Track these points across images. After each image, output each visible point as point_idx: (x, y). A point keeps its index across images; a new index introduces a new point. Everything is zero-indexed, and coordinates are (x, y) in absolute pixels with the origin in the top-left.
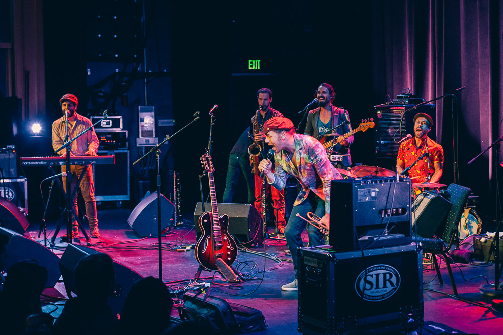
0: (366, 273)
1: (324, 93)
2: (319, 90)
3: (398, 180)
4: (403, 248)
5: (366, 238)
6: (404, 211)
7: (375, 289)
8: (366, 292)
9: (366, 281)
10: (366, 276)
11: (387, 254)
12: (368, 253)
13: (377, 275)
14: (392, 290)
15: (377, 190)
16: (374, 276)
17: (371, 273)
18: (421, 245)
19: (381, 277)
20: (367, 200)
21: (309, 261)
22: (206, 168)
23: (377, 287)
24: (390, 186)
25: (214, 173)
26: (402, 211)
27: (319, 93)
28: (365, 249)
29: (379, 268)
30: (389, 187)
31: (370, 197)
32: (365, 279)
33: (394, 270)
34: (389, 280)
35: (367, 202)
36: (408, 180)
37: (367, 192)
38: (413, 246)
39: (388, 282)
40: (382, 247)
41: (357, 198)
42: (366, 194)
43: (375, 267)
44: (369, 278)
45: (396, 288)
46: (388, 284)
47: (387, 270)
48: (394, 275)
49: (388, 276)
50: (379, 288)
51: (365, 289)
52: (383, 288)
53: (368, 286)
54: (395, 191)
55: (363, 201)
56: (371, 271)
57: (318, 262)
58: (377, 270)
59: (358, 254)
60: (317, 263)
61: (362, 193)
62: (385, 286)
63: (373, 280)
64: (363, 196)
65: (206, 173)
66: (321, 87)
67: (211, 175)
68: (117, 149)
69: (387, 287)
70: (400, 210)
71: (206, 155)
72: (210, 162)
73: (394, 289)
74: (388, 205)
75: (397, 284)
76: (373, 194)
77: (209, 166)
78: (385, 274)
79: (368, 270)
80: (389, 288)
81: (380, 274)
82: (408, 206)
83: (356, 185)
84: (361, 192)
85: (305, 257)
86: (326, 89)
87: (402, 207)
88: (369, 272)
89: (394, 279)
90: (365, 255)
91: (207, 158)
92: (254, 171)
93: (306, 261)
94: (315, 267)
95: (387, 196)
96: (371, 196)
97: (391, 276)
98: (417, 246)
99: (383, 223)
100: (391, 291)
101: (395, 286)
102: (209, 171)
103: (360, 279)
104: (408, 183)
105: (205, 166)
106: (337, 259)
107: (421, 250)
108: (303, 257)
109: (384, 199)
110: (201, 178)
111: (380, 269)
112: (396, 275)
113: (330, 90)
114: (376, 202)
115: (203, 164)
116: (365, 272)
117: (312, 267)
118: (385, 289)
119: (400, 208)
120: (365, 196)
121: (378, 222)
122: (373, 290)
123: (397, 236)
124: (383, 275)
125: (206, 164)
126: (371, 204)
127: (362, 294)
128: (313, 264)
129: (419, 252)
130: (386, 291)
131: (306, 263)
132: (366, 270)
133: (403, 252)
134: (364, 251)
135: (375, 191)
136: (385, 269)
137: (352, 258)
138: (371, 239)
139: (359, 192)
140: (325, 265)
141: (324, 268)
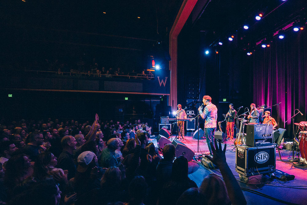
4: (270, 147)
5: (258, 143)
8: (258, 160)
9: (258, 157)
10: (258, 155)
12: (259, 148)
13: (262, 155)
19: (263, 156)
20: (258, 131)
23: (262, 159)
24: (266, 127)
32: (258, 156)
33: (267, 153)
37: (259, 128)
40: (263, 146)
41: (256, 130)
43: (261, 152)
44: (259, 156)
49: (265, 156)
51: (257, 159)
53: (259, 158)
54: (268, 129)
56: (260, 154)
59: (256, 148)
60: (242, 150)
62: (264, 159)
63: (260, 157)
74: (265, 133)
75: (268, 158)
76: (261, 129)
78: (264, 155)
80: (265, 159)
82: (272, 133)
83: (255, 126)
84: (257, 129)
94: (241, 152)
97: (266, 156)
99: (264, 138)
103: (256, 156)
106: (249, 150)
107: (275, 147)
109: (264, 131)
112: (268, 155)
114: (262, 132)
121: (262, 138)
122: (260, 160)
123: (268, 143)
126: (260, 132)
127: (257, 161)
132: (258, 153)
136: (264, 153)
137: (254, 149)
138: (260, 144)
140: (245, 151)
141: (245, 152)
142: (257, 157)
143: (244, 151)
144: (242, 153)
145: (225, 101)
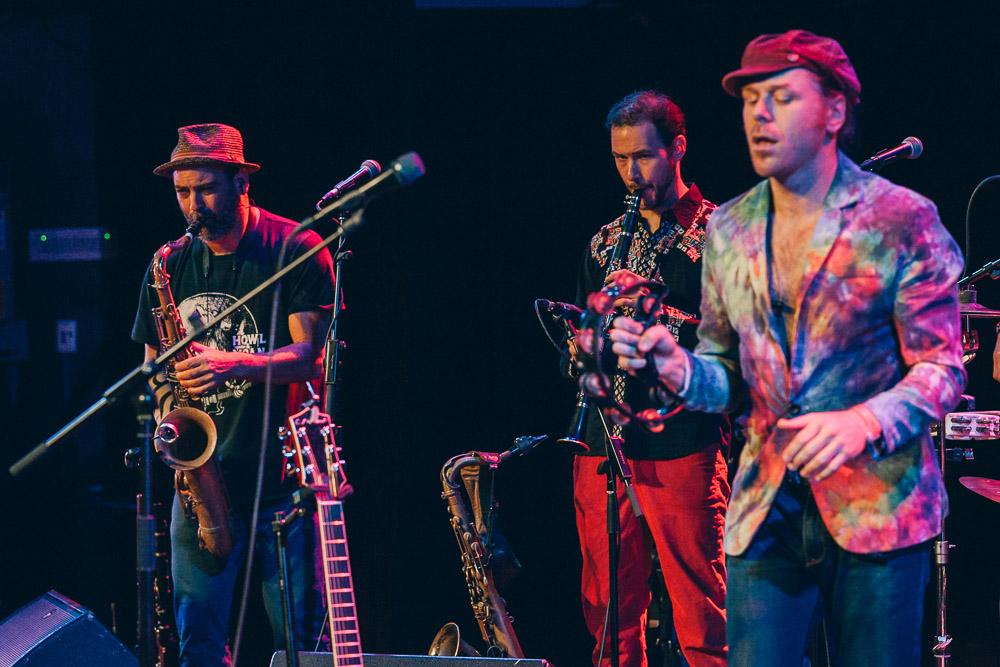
22: (310, 478)
25: (348, 501)
65: (310, 503)
67: (333, 514)
71: (308, 415)
72: (329, 449)
77: (322, 468)
91: (314, 430)
102: (324, 492)
105: (304, 471)
110: (284, 528)
115: (294, 460)
125: (307, 462)
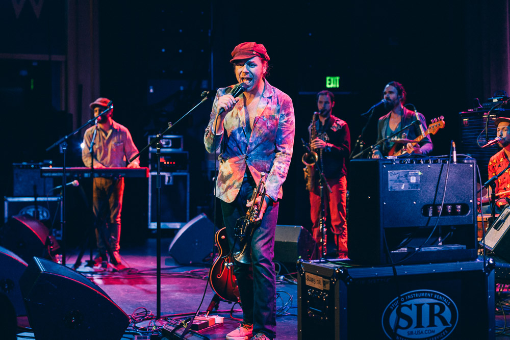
0: (400, 302)
1: (391, 92)
2: (385, 90)
3: (455, 160)
4: (462, 266)
6: (465, 208)
7: (416, 328)
8: (400, 332)
9: (400, 315)
10: (400, 306)
11: (435, 274)
12: (405, 270)
13: (419, 306)
14: (444, 331)
15: (420, 173)
16: (414, 308)
17: (408, 303)
18: (491, 262)
19: (426, 310)
20: (403, 187)
21: (312, 280)
23: (419, 325)
24: (442, 169)
26: (461, 209)
27: (385, 93)
28: (400, 264)
29: (423, 294)
30: (439, 169)
31: (407, 184)
32: (399, 312)
33: (447, 299)
34: (438, 315)
35: (403, 191)
36: (471, 161)
37: (403, 175)
38: (479, 263)
39: (436, 319)
40: (427, 263)
41: (387, 184)
42: (401, 179)
43: (415, 293)
44: (405, 310)
45: (450, 329)
46: (437, 320)
47: (436, 299)
48: (447, 307)
49: (437, 309)
50: (423, 327)
51: (397, 326)
52: (428, 327)
53: (403, 323)
54: (450, 176)
55: (397, 189)
56: (409, 299)
57: (324, 281)
58: (418, 298)
59: (387, 271)
60: (322, 283)
61: (395, 177)
62: (432, 324)
63: (413, 314)
64: (396, 181)
66: (388, 86)
68: (175, 171)
69: (436, 326)
70: (459, 207)
73: (446, 329)
74: (438, 198)
75: (453, 321)
76: (413, 180)
78: (432, 306)
79: (404, 297)
80: (439, 327)
81: (423, 304)
82: (471, 201)
83: (384, 164)
84: (392, 175)
85: (307, 274)
86: (393, 89)
87: (461, 201)
88: (405, 300)
89: (447, 314)
90: (399, 273)
92: (309, 187)
93: (308, 280)
94: (319, 291)
95: (436, 183)
96: (409, 182)
97: (442, 309)
98: (485, 264)
99: (429, 225)
100: (442, 332)
101: (449, 325)
103: (389, 312)
104: (471, 166)
106: (350, 278)
107: (491, 270)
108: (304, 274)
109: (432, 188)
111: (424, 297)
112: (451, 307)
113: (398, 88)
114: (418, 192)
116: (399, 299)
117: (315, 289)
118: (432, 328)
119: (459, 204)
120: (400, 181)
121: (422, 222)
122: (412, 329)
123: (453, 247)
124: (428, 306)
126: (410, 194)
127: (394, 334)
128: (317, 286)
129: (489, 273)
130: (433, 332)
131: (308, 283)
132: (400, 298)
133: (462, 272)
134: (397, 267)
135: (416, 175)
136: (433, 298)
137: (377, 277)
138: (409, 252)
139: (389, 175)
140: (332, 286)
141: (331, 292)
142: (394, 315)
143: (328, 287)
144: (322, 298)
145: (332, 86)
